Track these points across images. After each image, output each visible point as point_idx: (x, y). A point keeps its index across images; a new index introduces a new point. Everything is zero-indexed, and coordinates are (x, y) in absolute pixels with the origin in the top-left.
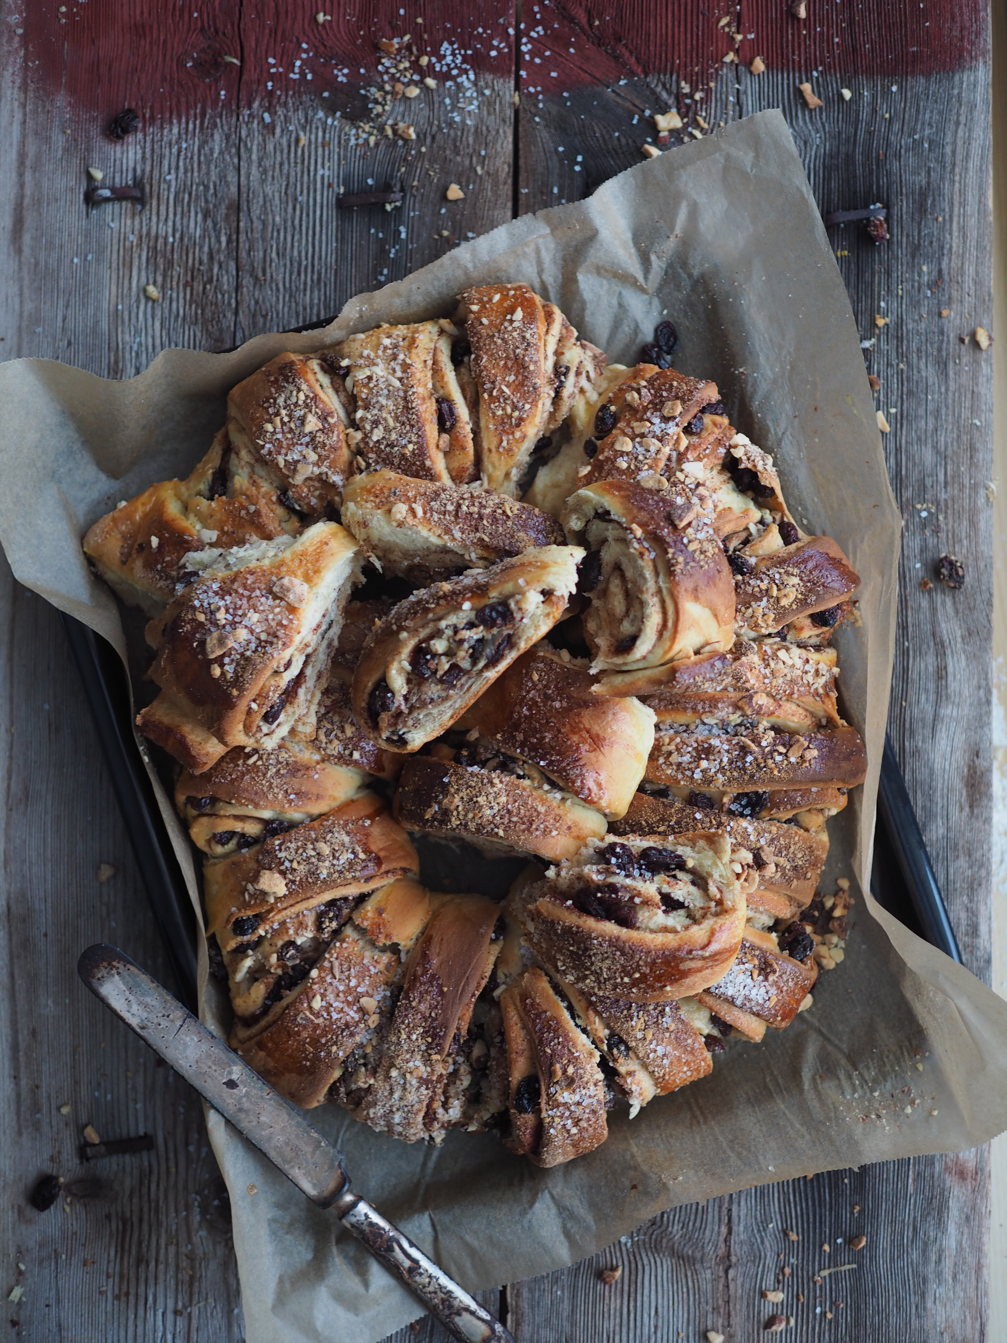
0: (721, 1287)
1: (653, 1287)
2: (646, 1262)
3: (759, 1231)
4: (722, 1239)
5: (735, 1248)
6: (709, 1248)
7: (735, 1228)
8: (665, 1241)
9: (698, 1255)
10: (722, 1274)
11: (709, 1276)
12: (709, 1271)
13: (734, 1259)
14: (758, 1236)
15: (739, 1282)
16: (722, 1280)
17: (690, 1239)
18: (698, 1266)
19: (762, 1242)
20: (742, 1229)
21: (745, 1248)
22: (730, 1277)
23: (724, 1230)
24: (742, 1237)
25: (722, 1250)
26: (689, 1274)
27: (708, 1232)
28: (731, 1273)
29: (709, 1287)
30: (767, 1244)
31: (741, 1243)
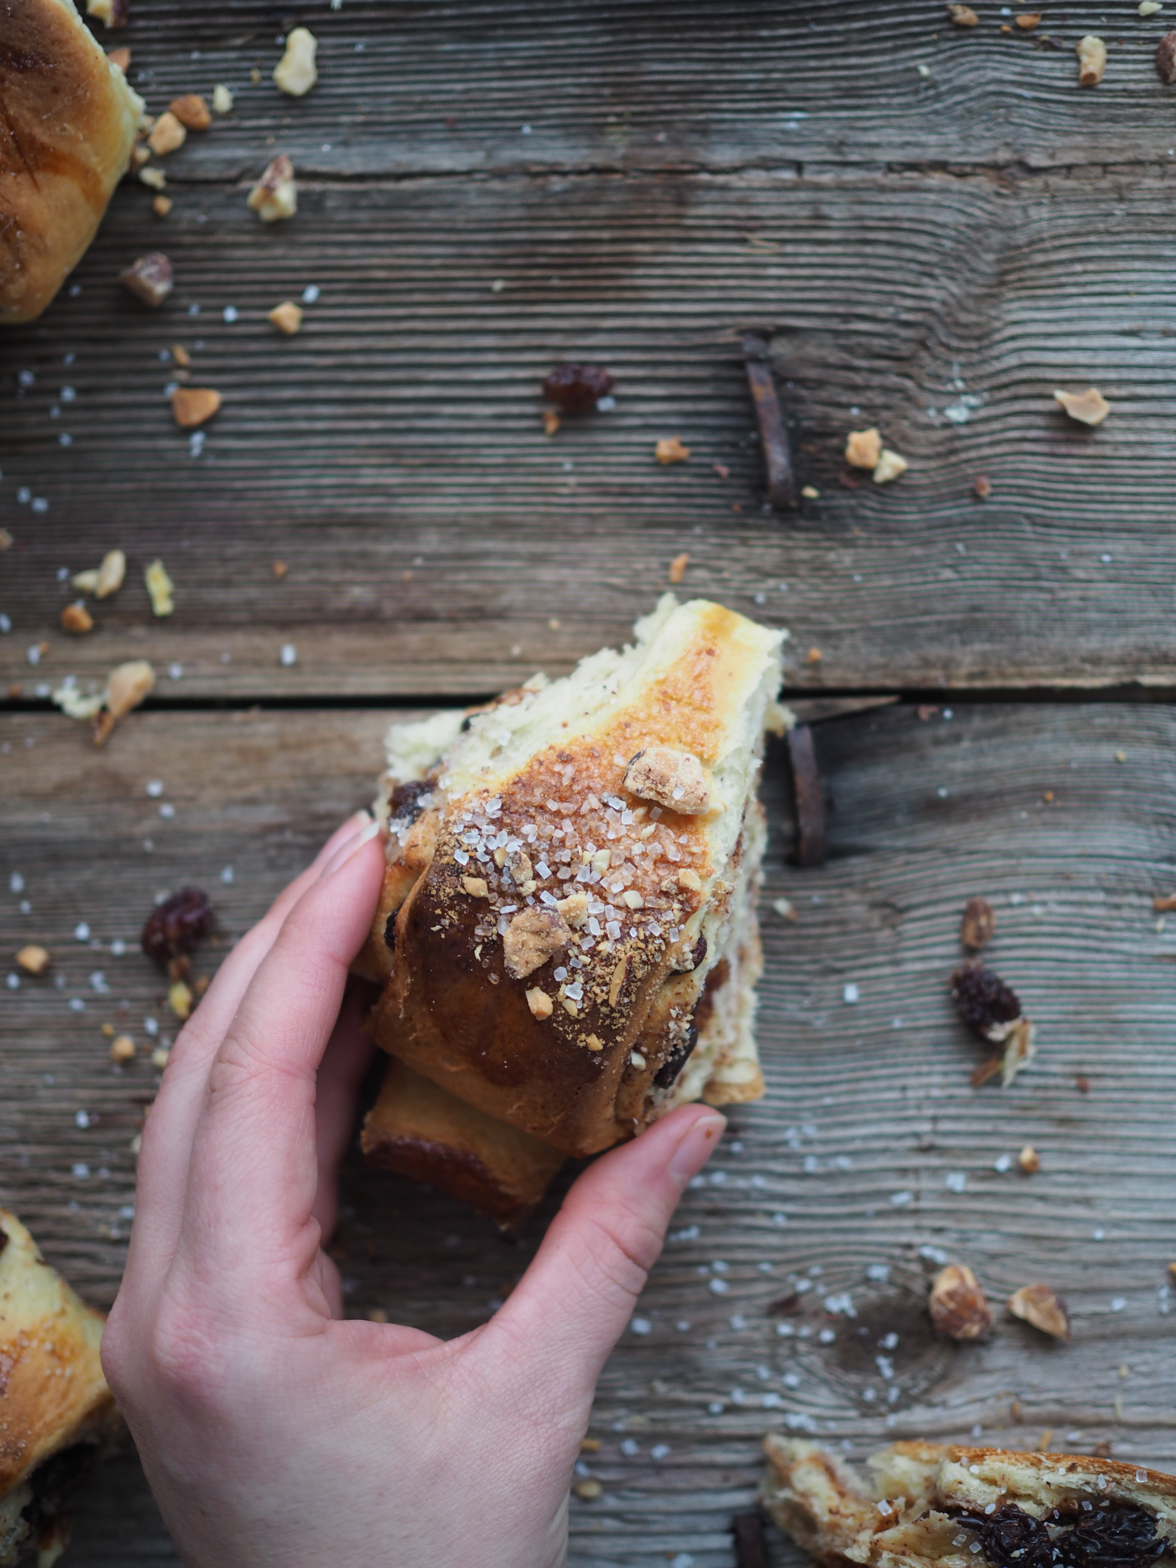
0: (1070, 183)
1: (1073, 342)
2: (1012, 360)
3: (937, 98)
4: (956, 184)
5: (978, 153)
6: (979, 213)
7: (932, 154)
8: (964, 317)
9: (996, 238)
10: (1038, 182)
11: (1044, 212)
12: (1034, 212)
13: (1003, 156)
14: (950, 101)
15: (1059, 141)
16: (1055, 181)
17: (958, 259)
18: (1020, 238)
19: (963, 89)
20: (932, 139)
21: (978, 130)
22: (1045, 162)
23: (936, 179)
24: (953, 137)
25: (985, 184)
26: (1040, 258)
27: (943, 217)
28: (1036, 159)
29: (1071, 210)
30: (967, 78)
31: (965, 139)
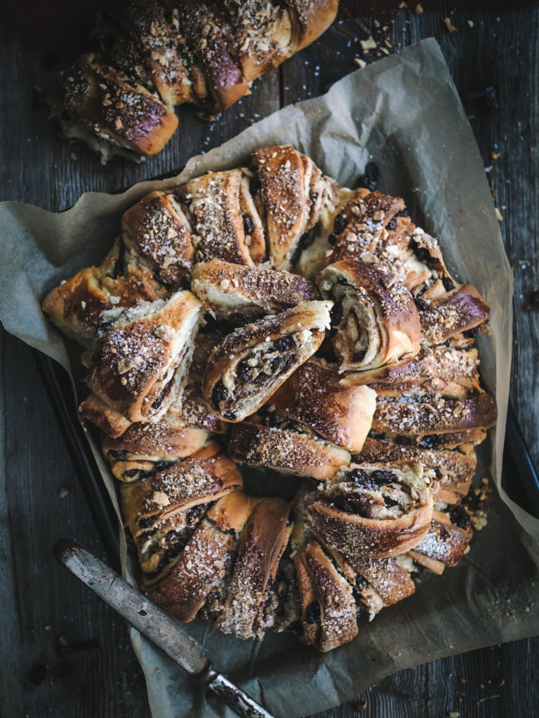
0: (423, 711)
1: (385, 713)
2: (380, 698)
3: (444, 678)
4: (423, 684)
5: (431, 688)
6: (416, 689)
7: (430, 677)
8: (391, 686)
9: (410, 694)
10: (423, 703)
11: (416, 705)
12: (416, 703)
13: (430, 695)
14: (443, 682)
15: (434, 708)
16: (424, 707)
17: (405, 685)
18: (410, 700)
19: (446, 685)
20: (434, 678)
21: (436, 688)
22: (429, 705)
23: (424, 678)
24: (435, 682)
25: (423, 690)
26: (405, 704)
27: (415, 681)
28: (429, 703)
29: (417, 711)
30: (449, 686)
31: (434, 686)
